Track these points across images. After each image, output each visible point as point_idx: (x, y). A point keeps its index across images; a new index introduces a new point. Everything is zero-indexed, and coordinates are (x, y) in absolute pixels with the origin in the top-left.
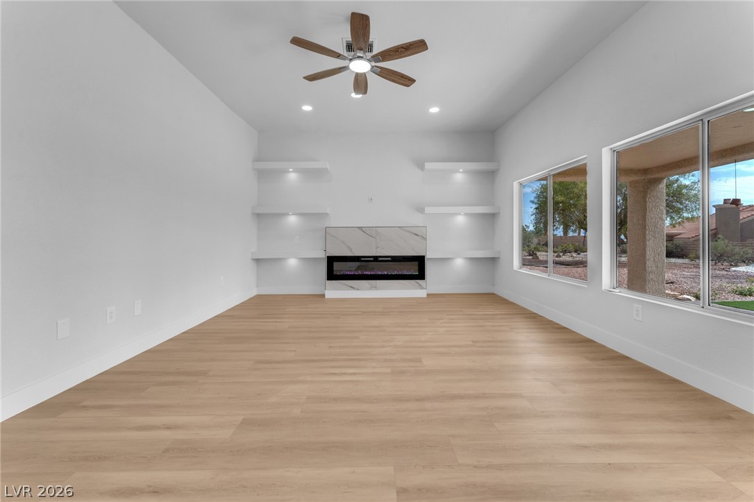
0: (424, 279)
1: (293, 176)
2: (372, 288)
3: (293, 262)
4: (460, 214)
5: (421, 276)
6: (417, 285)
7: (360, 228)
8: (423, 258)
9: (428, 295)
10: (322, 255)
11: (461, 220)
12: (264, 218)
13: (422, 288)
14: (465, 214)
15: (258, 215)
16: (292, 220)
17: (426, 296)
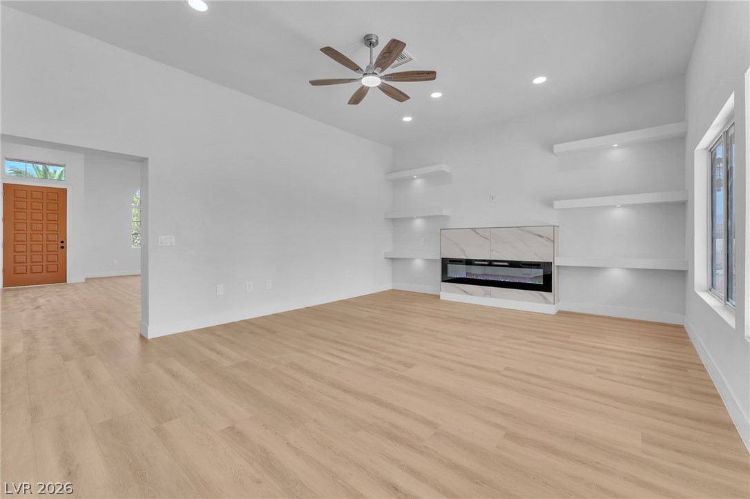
0: (551, 292)
1: (418, 182)
2: (486, 294)
3: (419, 263)
6: (541, 297)
7: (473, 229)
8: (549, 264)
9: (558, 312)
11: (619, 214)
12: (397, 222)
13: (547, 302)
14: (623, 206)
15: (393, 220)
16: (418, 223)
17: (555, 313)
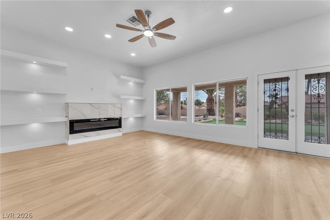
0: (121, 128)
4: (132, 99)
5: (120, 126)
6: (118, 131)
7: (90, 104)
8: (120, 118)
9: (123, 134)
10: (67, 120)
11: (132, 102)
13: (120, 131)
14: (134, 100)
17: (122, 135)
